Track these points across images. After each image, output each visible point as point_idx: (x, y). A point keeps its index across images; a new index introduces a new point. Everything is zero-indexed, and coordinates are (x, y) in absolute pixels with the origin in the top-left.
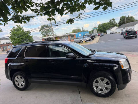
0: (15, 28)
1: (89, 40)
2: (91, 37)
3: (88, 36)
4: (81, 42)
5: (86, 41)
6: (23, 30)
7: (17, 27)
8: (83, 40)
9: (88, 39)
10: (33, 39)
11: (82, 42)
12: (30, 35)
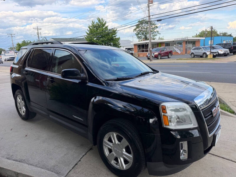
0: (95, 23)
1: (225, 55)
2: (229, 49)
3: (224, 46)
4: (205, 56)
5: (216, 56)
6: (107, 27)
7: (97, 21)
8: (208, 53)
9: (222, 53)
10: (120, 44)
11: (207, 56)
12: (115, 37)
